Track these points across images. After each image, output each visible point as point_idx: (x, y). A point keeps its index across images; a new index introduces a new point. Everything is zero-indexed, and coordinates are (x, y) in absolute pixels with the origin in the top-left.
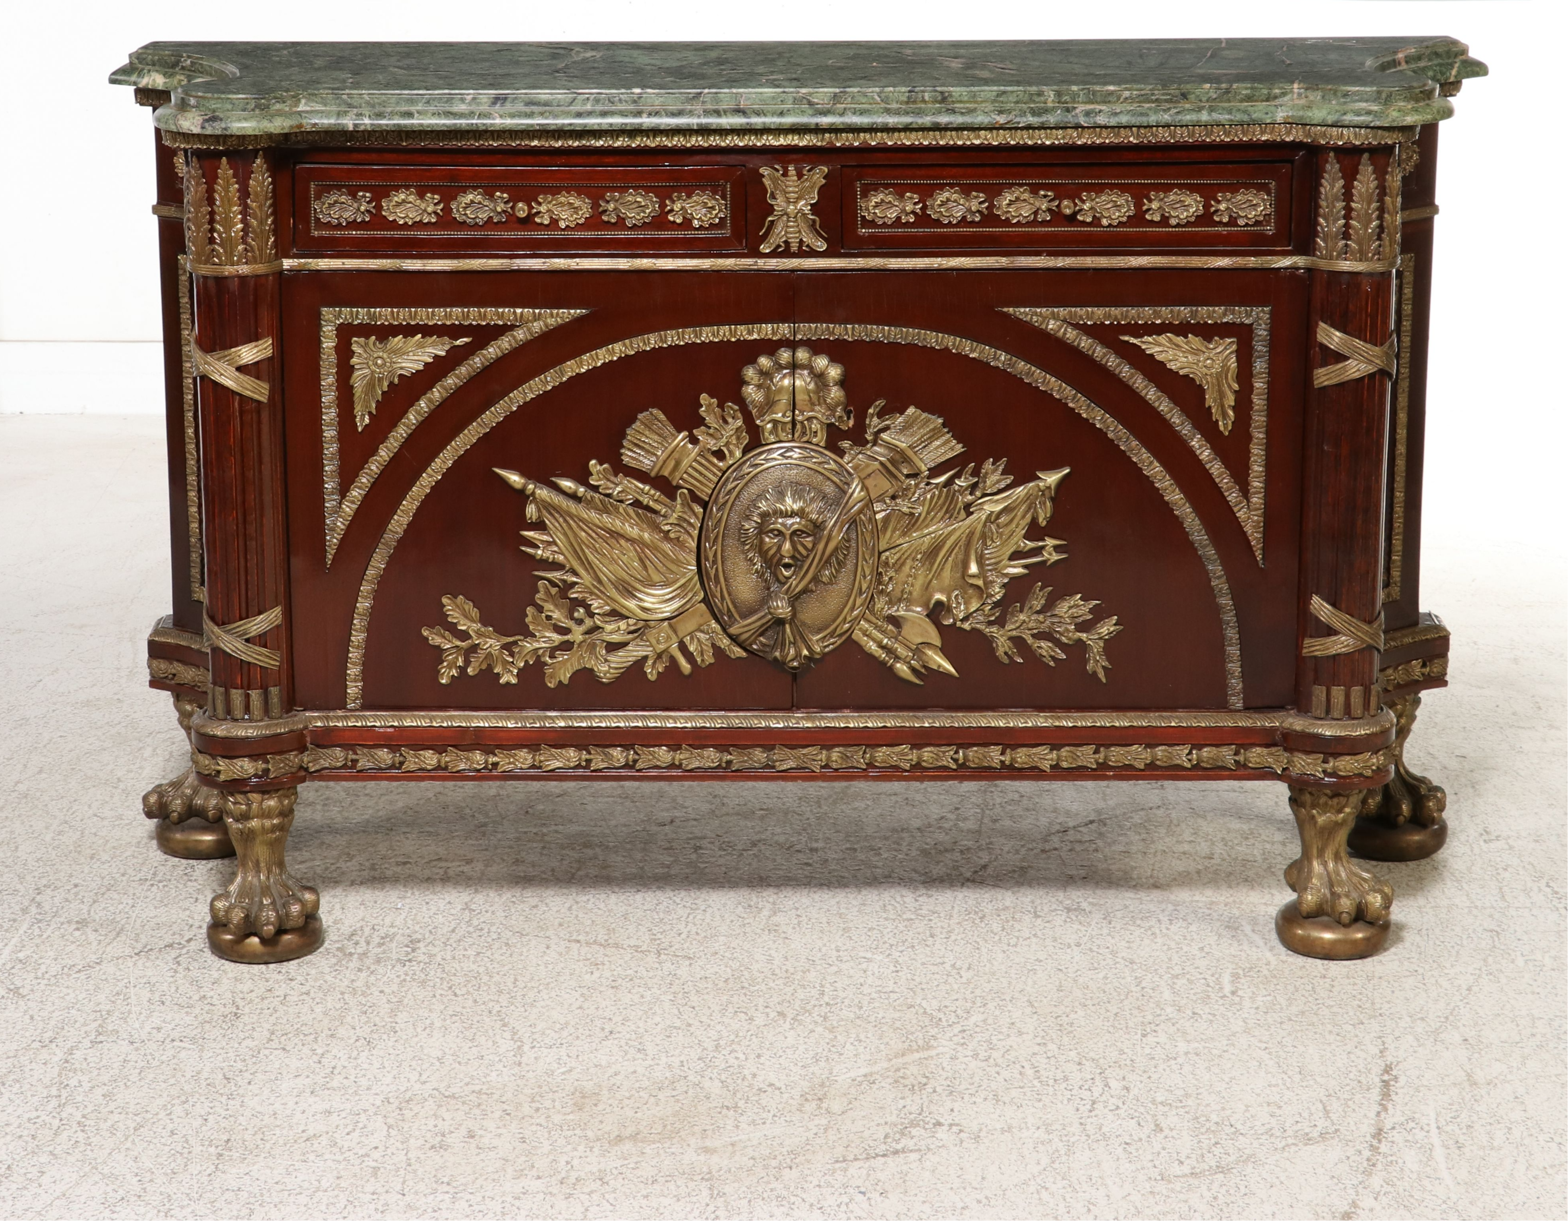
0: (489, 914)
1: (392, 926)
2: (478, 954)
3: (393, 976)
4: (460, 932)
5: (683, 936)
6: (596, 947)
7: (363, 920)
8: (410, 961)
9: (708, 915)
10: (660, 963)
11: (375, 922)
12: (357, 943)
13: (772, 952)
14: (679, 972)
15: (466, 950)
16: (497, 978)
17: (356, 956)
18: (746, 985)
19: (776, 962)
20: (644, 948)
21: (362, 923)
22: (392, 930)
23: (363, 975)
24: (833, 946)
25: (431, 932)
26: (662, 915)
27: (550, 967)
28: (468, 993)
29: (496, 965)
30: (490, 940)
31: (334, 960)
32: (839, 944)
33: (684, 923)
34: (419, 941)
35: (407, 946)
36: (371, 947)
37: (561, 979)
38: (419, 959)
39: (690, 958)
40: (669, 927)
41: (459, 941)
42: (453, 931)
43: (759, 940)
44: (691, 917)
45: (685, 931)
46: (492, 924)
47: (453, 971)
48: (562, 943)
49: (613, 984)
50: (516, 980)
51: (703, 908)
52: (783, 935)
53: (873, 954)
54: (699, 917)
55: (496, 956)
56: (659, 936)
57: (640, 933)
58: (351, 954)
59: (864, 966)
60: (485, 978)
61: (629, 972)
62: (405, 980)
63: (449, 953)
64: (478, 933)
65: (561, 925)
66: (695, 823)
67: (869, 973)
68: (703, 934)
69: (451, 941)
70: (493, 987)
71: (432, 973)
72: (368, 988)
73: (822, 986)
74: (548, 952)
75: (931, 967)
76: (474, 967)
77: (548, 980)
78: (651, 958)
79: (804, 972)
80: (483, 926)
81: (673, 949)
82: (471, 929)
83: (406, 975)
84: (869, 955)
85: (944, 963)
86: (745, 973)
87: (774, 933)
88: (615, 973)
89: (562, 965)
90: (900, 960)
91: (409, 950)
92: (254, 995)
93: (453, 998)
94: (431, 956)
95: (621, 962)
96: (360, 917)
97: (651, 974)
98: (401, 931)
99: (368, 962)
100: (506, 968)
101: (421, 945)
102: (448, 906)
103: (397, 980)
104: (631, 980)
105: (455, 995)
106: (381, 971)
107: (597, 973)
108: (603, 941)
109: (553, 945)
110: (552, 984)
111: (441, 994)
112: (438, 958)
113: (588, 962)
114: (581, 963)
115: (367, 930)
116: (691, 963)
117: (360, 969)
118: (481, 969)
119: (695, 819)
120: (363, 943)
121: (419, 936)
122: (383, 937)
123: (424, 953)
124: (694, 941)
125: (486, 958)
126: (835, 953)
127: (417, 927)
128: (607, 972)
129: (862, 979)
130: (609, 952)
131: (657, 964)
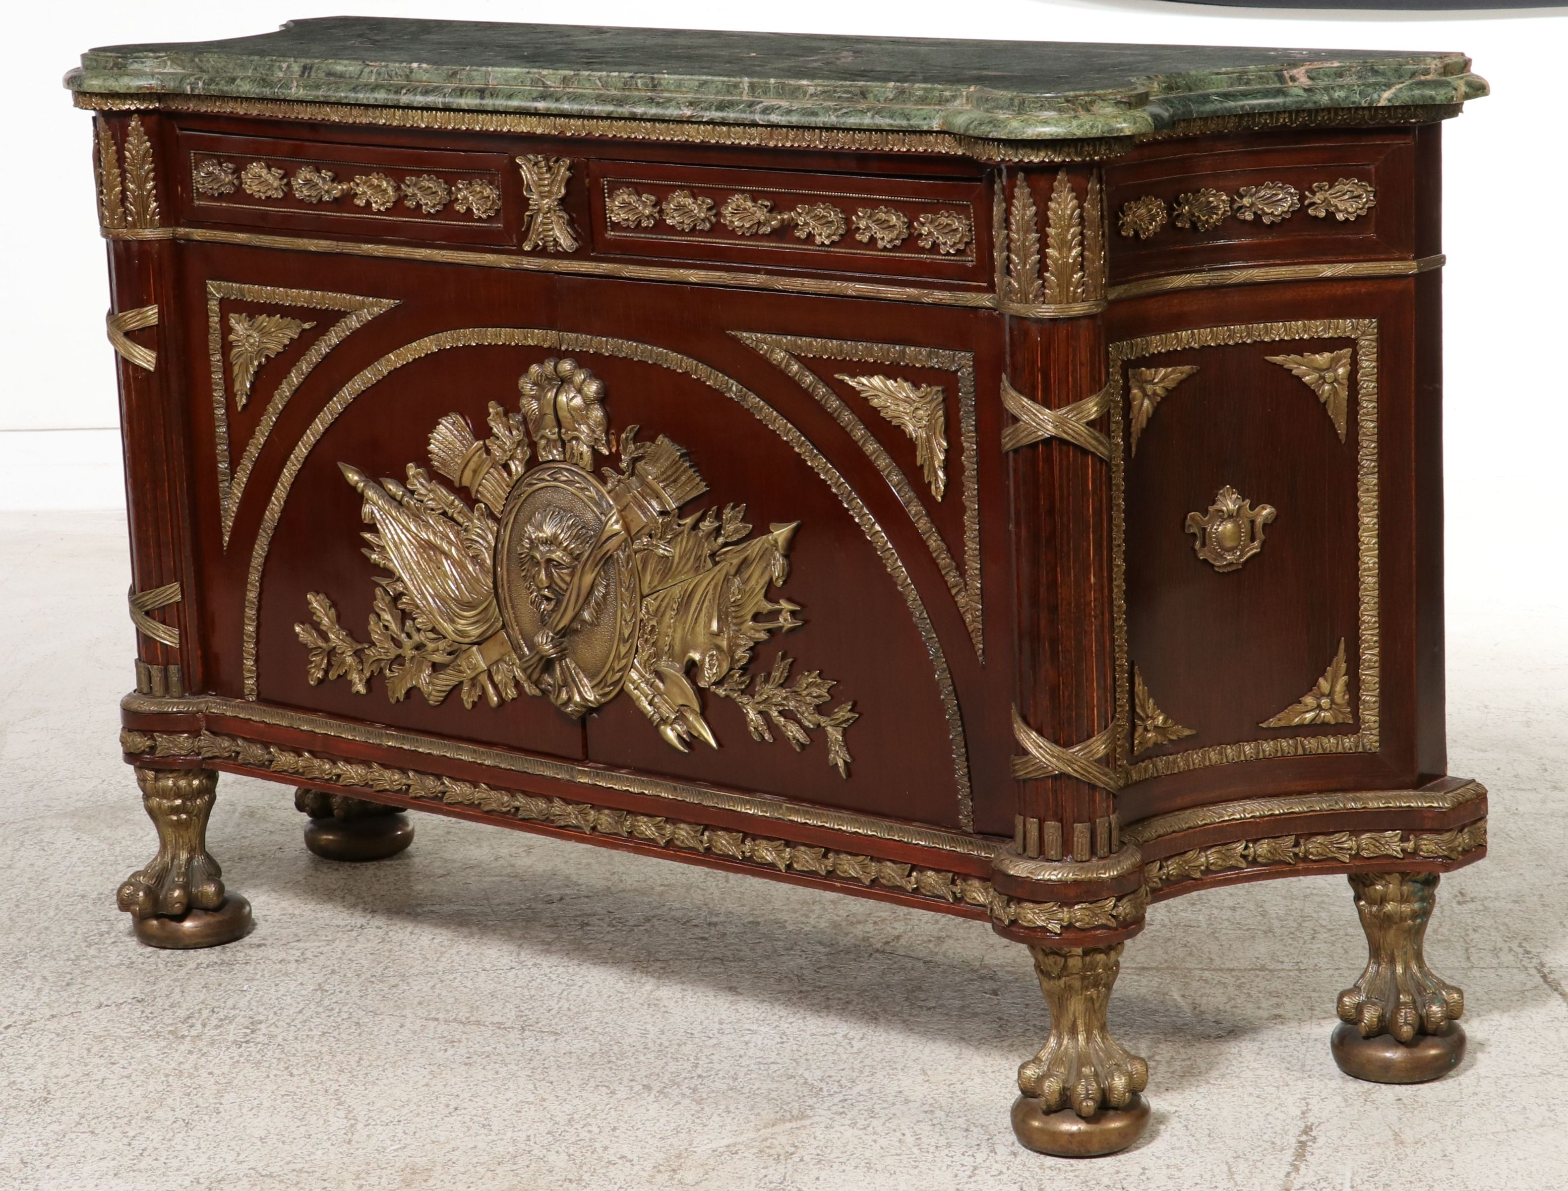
0: (343, 994)
1: (234, 1008)
2: (324, 1034)
3: (226, 1059)
4: (308, 1013)
5: (553, 1012)
6: (456, 1025)
7: (202, 1003)
8: (247, 1042)
9: (584, 990)
10: (522, 1039)
11: (215, 1004)
12: (191, 1027)
13: (649, 1027)
14: (542, 1049)
15: (311, 1030)
16: (340, 1057)
17: (189, 1038)
18: (614, 1059)
19: (650, 1037)
20: (508, 1025)
21: (202, 1006)
22: (233, 1012)
23: (194, 1056)
24: (716, 1019)
25: (275, 1013)
26: (533, 992)
27: (401, 1045)
28: (306, 1072)
29: (341, 1045)
30: (339, 1020)
31: (164, 1043)
32: (723, 1017)
33: (556, 1000)
34: (261, 1022)
35: (247, 1028)
36: (207, 1029)
37: (411, 1057)
38: (258, 1040)
39: (556, 1034)
40: (539, 1003)
41: (305, 1021)
42: (300, 1012)
43: (636, 1015)
44: (565, 993)
45: (556, 1007)
46: (345, 1004)
47: (293, 1051)
48: (418, 1021)
49: (467, 1061)
50: (361, 1059)
51: (580, 983)
52: (664, 1009)
53: (759, 1027)
54: (574, 993)
55: (344, 1035)
56: (527, 1012)
57: (507, 1010)
58: (183, 1037)
59: (747, 1038)
60: (327, 1058)
61: (487, 1049)
62: (238, 1062)
63: (291, 1034)
64: (327, 1013)
65: (420, 1003)
66: (586, 900)
67: (751, 1046)
68: (575, 1010)
69: (297, 1022)
70: (334, 1066)
71: (270, 1053)
72: (197, 1069)
73: (697, 1058)
74: (401, 1030)
75: (820, 1038)
76: (316, 1047)
77: (396, 1058)
78: (514, 1036)
79: (679, 1045)
80: (334, 1006)
81: (539, 1026)
82: (320, 1009)
83: (241, 1056)
86: (615, 1048)
87: (653, 1009)
88: (471, 1050)
89: (414, 1043)
91: (248, 1031)
92: (69, 1079)
93: (289, 1078)
94: (272, 1037)
95: (481, 1039)
96: (200, 1001)
97: (511, 1050)
98: (243, 1013)
99: (202, 1044)
100: (352, 1047)
101: (263, 1026)
102: (299, 988)
103: (229, 1062)
104: (488, 1057)
105: (291, 1075)
106: (213, 1054)
107: (451, 1051)
108: (464, 1019)
109: (408, 1025)
110: (400, 1063)
111: (276, 1075)
112: (280, 1039)
113: (443, 1040)
114: (435, 1042)
115: (205, 1013)
116: (556, 1040)
117: (190, 1052)
118: (324, 1050)
119: (587, 897)
120: (199, 1026)
121: (261, 1017)
122: (221, 1020)
123: (264, 1035)
124: (564, 1018)
125: (332, 1039)
126: (717, 1026)
127: (261, 1009)
128: (463, 1051)
129: (742, 1052)
130: (468, 1030)
131: (519, 1042)
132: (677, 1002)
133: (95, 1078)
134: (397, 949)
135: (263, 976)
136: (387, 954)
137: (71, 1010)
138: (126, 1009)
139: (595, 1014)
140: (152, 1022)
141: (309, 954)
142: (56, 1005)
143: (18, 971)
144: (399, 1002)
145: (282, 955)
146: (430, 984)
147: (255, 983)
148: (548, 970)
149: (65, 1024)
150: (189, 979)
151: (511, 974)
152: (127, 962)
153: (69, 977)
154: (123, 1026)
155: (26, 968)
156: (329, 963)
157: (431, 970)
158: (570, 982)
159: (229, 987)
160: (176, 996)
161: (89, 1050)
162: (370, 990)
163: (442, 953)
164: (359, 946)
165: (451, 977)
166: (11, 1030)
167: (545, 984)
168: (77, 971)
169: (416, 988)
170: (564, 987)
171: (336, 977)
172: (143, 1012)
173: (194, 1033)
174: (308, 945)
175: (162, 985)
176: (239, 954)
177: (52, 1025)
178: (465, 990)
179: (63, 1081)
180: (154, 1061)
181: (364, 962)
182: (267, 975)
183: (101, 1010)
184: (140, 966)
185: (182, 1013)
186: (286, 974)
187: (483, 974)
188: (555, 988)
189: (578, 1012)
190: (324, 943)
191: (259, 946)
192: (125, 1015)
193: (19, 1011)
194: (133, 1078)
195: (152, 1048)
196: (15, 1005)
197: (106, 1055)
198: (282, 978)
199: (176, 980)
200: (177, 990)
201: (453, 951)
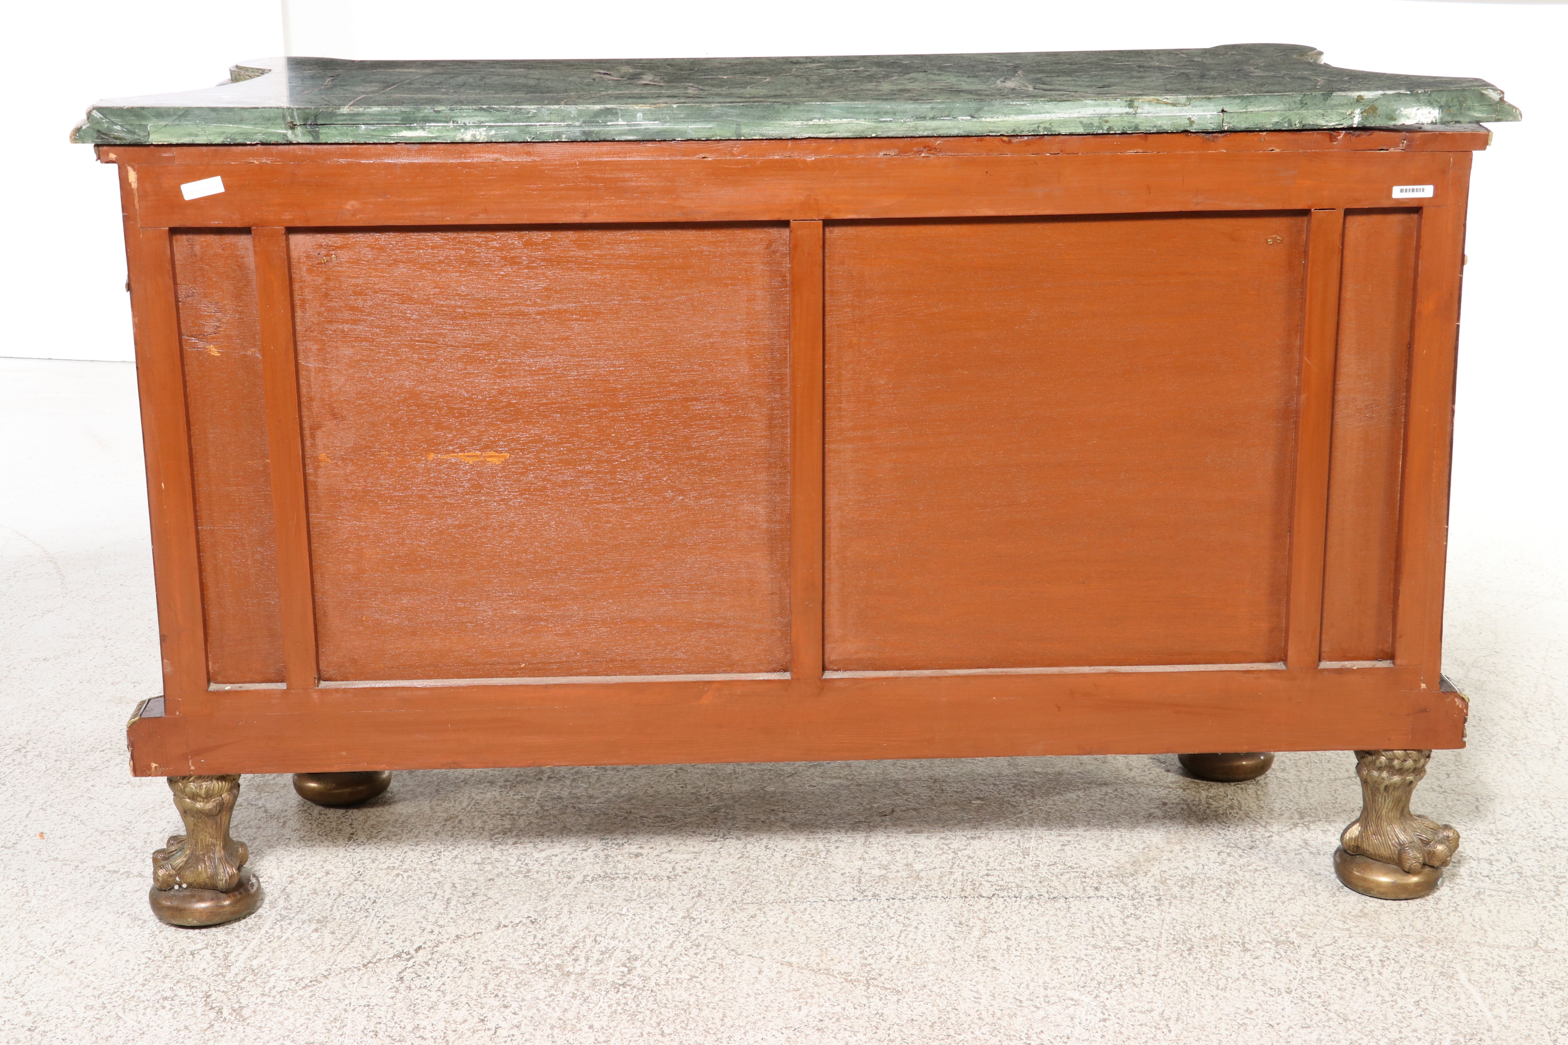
0: (708, 925)
1: (613, 938)
2: (692, 977)
3: (605, 1006)
4: (678, 948)
5: (894, 961)
6: (808, 973)
7: (587, 928)
8: (624, 985)
9: (919, 933)
10: (868, 998)
11: (598, 931)
12: (576, 960)
13: (980, 987)
14: (886, 1011)
15: (680, 972)
16: (706, 1012)
17: (573, 977)
18: (952, 1032)
19: (983, 1001)
20: (854, 976)
21: (586, 932)
22: (614, 943)
23: (577, 1002)
24: (1041, 982)
25: (649, 947)
26: (875, 933)
27: (760, 998)
28: (676, 1032)
29: (707, 995)
30: (705, 959)
31: (551, 982)
32: (1047, 979)
33: (895, 943)
34: (636, 959)
35: (624, 965)
36: (589, 965)
37: (769, 1015)
38: (634, 983)
39: (898, 992)
40: (880, 948)
41: (675, 960)
42: (671, 946)
43: (968, 970)
44: (903, 935)
45: (896, 954)
46: (710, 938)
47: (665, 1001)
48: (775, 965)
49: (820, 1025)
50: (724, 1016)
51: (915, 924)
52: (992, 964)
53: (1081, 994)
54: (910, 936)
55: (709, 981)
56: (870, 960)
57: (852, 956)
58: (569, 974)
59: (1071, 1010)
60: (695, 1012)
61: (838, 1009)
62: (615, 1012)
63: (663, 975)
64: (695, 950)
65: (776, 942)
66: (914, 813)
67: (1076, 1021)
68: (913, 960)
69: (668, 959)
70: (700, 1024)
71: (644, 1002)
72: (579, 1020)
73: (1028, 1038)
74: (760, 977)
75: (1139, 1016)
76: (685, 996)
77: (757, 1017)
78: (859, 992)
79: (1010, 1017)
80: (701, 939)
81: (882, 979)
82: (688, 944)
83: (618, 1004)
84: (1076, 995)
85: (1151, 1011)
86: (952, 1015)
87: (982, 962)
88: (823, 1010)
89: (772, 996)
90: (1107, 1003)
91: (626, 970)
92: (466, 1026)
93: (660, 1037)
94: (646, 979)
95: (830, 994)
96: (584, 925)
97: (858, 1013)
98: (621, 945)
99: (585, 984)
100: (717, 998)
101: (638, 964)
102: (670, 913)
103: (608, 1012)
104: (838, 1020)
105: (663, 1034)
106: (594, 998)
107: (804, 1011)
108: (815, 966)
109: (766, 971)
110: (759, 1024)
111: (649, 1033)
112: (652, 983)
113: (797, 994)
114: (790, 995)
115: (589, 941)
116: (898, 1000)
117: (574, 996)
118: (692, 1000)
119: (915, 809)
120: (582, 960)
121: (638, 952)
122: (603, 953)
123: (639, 976)
124: (904, 970)
125: (698, 985)
126: (1042, 992)
127: (637, 941)
128: (815, 1011)
129: (1068, 1031)
130: (819, 982)
131: (865, 1001)
132: (1003, 956)
133: (489, 1026)
134: (754, 867)
135: (639, 895)
136: (746, 873)
137: (474, 930)
138: (521, 933)
139: (931, 966)
140: (543, 951)
141: (679, 870)
142: (461, 922)
143: (433, 875)
144: (757, 939)
145: (656, 870)
146: (784, 916)
147: (633, 904)
148: (886, 904)
149: (467, 948)
150: (576, 896)
151: (854, 906)
152: (524, 870)
153: (474, 885)
154: (517, 955)
155: (439, 870)
156: (696, 883)
157: (784, 896)
158: (907, 922)
159: (611, 909)
160: (564, 917)
161: (486, 986)
162: (732, 920)
163: (794, 875)
164: (722, 862)
165: (802, 907)
166: (421, 952)
167: (884, 921)
168: (482, 879)
169: (772, 920)
170: (901, 927)
171: (702, 901)
172: (535, 937)
173: (578, 969)
174: (679, 857)
175: (552, 901)
176: (619, 865)
177: (456, 950)
178: (815, 926)
179: (460, 1028)
180: (542, 1005)
181: (727, 884)
182: (643, 895)
183: (499, 932)
184: (536, 876)
185: (569, 942)
186: (660, 896)
187: (830, 905)
188: (895, 929)
189: (915, 963)
190: (692, 856)
191: (637, 856)
192: (520, 940)
193: (429, 928)
194: (523, 1028)
195: (541, 986)
196: (427, 919)
197: (500, 994)
198: (656, 900)
199: (564, 896)
200: (566, 909)
201: (803, 873)
